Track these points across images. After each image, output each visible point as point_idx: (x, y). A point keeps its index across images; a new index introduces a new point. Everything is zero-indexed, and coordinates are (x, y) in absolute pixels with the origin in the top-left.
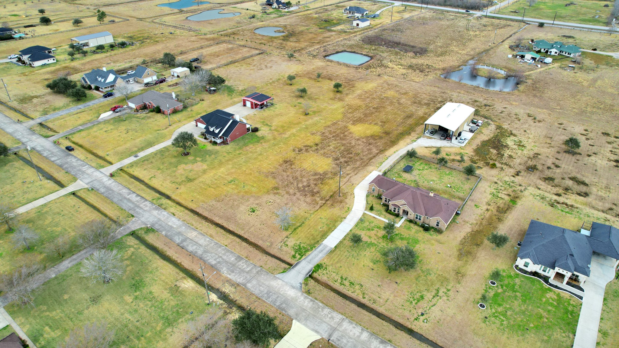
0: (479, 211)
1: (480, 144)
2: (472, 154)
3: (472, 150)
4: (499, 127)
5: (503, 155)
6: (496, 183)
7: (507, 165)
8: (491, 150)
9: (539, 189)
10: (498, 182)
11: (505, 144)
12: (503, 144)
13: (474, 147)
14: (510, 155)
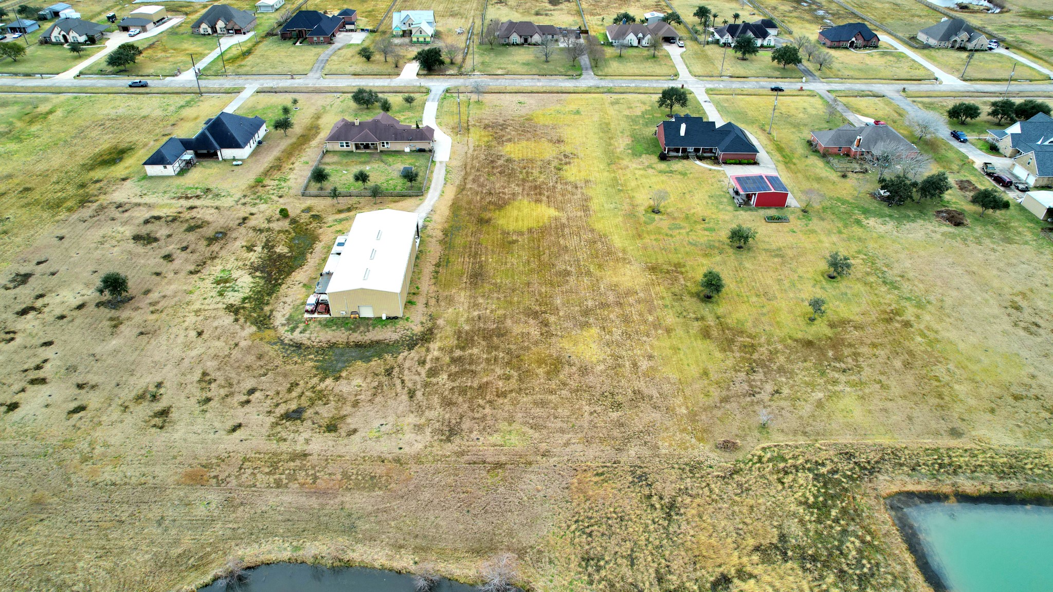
0: (304, 159)
1: (309, 256)
2: (321, 231)
3: (321, 237)
4: (263, 322)
5: (263, 248)
6: (280, 197)
7: (260, 230)
8: (286, 250)
9: (217, 208)
10: (277, 198)
11: (258, 274)
12: (262, 272)
13: (319, 247)
14: (252, 250)
